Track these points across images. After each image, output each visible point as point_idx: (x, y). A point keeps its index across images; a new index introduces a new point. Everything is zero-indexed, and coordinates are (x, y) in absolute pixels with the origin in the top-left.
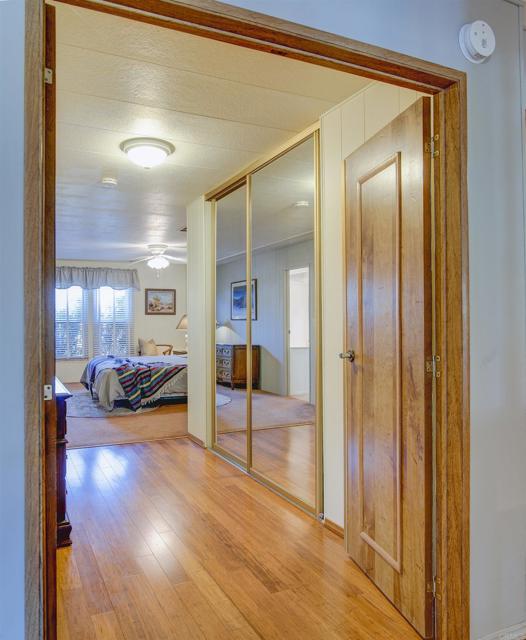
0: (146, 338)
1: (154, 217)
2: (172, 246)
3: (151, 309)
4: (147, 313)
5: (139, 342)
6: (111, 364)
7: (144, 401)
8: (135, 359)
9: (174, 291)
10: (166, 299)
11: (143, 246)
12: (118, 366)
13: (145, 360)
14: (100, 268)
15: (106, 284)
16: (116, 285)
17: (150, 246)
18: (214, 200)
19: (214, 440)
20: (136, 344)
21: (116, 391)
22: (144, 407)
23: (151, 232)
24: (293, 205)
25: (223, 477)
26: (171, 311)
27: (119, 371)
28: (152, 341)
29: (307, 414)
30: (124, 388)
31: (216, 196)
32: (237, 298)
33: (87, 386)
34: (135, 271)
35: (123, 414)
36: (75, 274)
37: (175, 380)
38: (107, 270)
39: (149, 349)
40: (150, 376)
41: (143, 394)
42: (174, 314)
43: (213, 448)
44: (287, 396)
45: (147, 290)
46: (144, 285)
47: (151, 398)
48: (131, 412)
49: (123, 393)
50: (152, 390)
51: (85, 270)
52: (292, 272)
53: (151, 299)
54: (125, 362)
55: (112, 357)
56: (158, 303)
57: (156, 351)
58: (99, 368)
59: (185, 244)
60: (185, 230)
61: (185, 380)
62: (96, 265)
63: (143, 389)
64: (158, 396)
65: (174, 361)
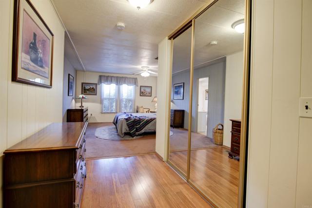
0: (140, 106)
1: (144, 50)
2: (151, 67)
3: (142, 94)
4: (140, 96)
5: (137, 107)
6: (125, 116)
7: (137, 133)
8: (134, 115)
9: (151, 87)
10: (148, 90)
11: (139, 67)
12: (126, 117)
13: (139, 115)
14: (122, 77)
15: (125, 83)
16: (129, 83)
17: (142, 67)
18: (172, 39)
19: (168, 158)
20: (136, 108)
21: (125, 128)
22: (137, 136)
23: (143, 60)
24: (209, 43)
25: (174, 184)
26: (150, 95)
27: (127, 120)
28: (142, 107)
29: (208, 143)
30: (129, 127)
31: (174, 37)
32: (176, 90)
33: (115, 125)
34: (136, 78)
35: (127, 139)
36: (113, 79)
37: (150, 124)
38: (126, 78)
39: (141, 110)
40: (140, 122)
41: (137, 131)
42: (151, 96)
43: (167, 162)
44: (196, 132)
45: (141, 86)
46: (140, 84)
47: (140, 132)
48: (132, 138)
49: (128, 130)
50: (141, 128)
51: (117, 77)
52: (200, 80)
53: (142, 90)
54: (130, 116)
55: (125, 113)
56: (144, 92)
57: (143, 111)
58: (119, 118)
59: (157, 66)
60: (157, 58)
61: (155, 125)
62: (121, 76)
63: (136, 128)
64: (143, 131)
65: (150, 116)
